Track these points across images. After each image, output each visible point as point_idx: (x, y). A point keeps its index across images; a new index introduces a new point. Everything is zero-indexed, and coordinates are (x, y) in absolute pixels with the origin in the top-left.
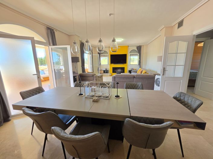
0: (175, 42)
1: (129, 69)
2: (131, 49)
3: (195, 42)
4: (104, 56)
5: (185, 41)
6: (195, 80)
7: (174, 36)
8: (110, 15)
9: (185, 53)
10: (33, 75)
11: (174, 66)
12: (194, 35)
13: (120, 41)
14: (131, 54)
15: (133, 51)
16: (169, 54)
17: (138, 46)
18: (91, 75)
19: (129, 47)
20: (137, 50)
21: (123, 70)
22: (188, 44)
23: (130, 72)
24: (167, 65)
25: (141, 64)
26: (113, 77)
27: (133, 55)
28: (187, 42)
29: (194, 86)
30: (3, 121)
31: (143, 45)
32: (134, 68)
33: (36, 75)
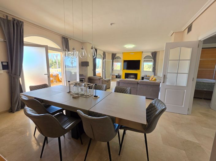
0: (178, 48)
1: (143, 75)
2: (145, 55)
3: (202, 48)
4: (118, 61)
5: (188, 47)
6: (213, 92)
7: (185, 41)
8: (111, 24)
9: (189, 60)
10: (45, 74)
11: (176, 73)
12: (200, 41)
13: (132, 47)
14: (145, 60)
15: (147, 57)
16: (169, 61)
17: (153, 52)
18: (98, 79)
19: (143, 53)
20: (152, 56)
21: (136, 76)
22: (192, 50)
23: (143, 78)
24: (168, 73)
25: (156, 71)
26: (117, 82)
27: (147, 61)
28: (190, 48)
29: (210, 99)
30: (20, 107)
31: (159, 51)
32: (148, 75)
33: (47, 75)
